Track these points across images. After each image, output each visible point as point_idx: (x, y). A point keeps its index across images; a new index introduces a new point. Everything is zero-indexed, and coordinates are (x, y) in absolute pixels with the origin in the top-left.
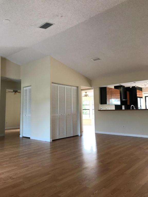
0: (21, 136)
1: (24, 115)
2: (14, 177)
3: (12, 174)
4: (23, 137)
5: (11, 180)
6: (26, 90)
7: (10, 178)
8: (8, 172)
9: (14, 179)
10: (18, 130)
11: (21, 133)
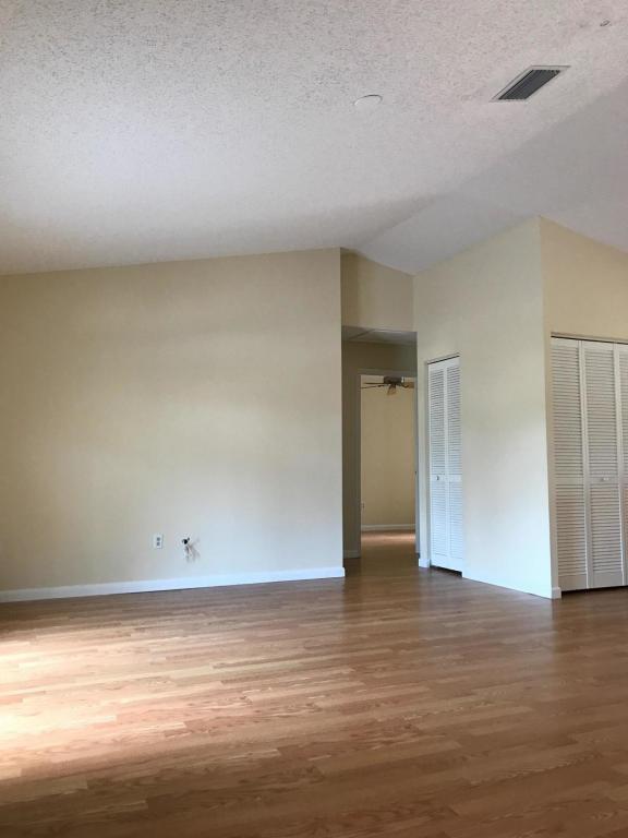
0: (423, 563)
1: (432, 478)
2: (421, 727)
3: (411, 713)
4: (432, 568)
5: (414, 737)
6: (439, 375)
7: (408, 727)
8: (395, 701)
9: (421, 733)
10: (408, 538)
11: (423, 551)
